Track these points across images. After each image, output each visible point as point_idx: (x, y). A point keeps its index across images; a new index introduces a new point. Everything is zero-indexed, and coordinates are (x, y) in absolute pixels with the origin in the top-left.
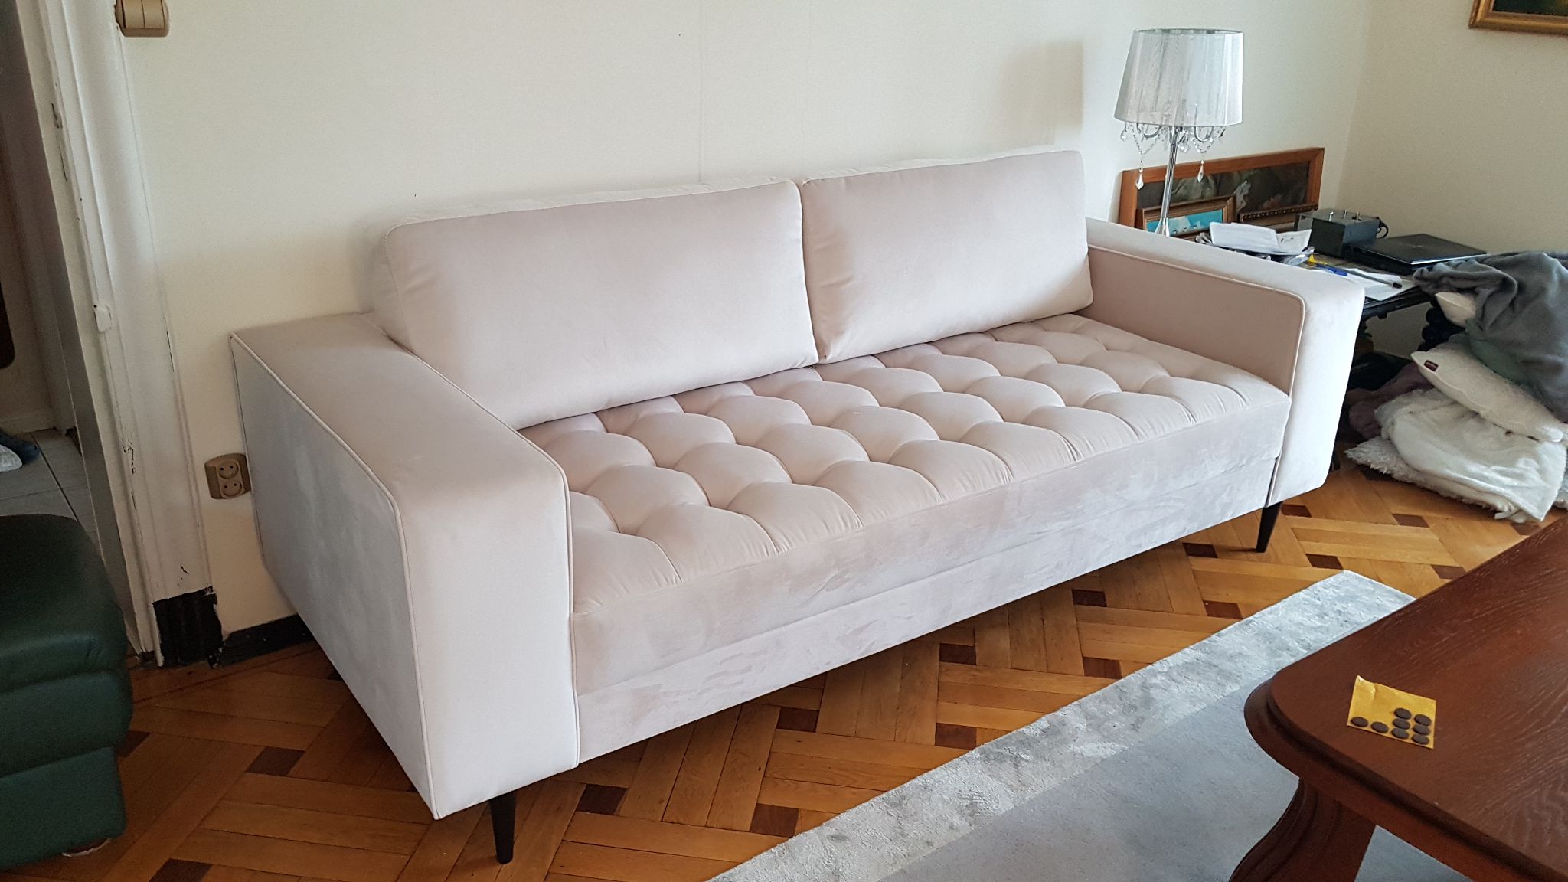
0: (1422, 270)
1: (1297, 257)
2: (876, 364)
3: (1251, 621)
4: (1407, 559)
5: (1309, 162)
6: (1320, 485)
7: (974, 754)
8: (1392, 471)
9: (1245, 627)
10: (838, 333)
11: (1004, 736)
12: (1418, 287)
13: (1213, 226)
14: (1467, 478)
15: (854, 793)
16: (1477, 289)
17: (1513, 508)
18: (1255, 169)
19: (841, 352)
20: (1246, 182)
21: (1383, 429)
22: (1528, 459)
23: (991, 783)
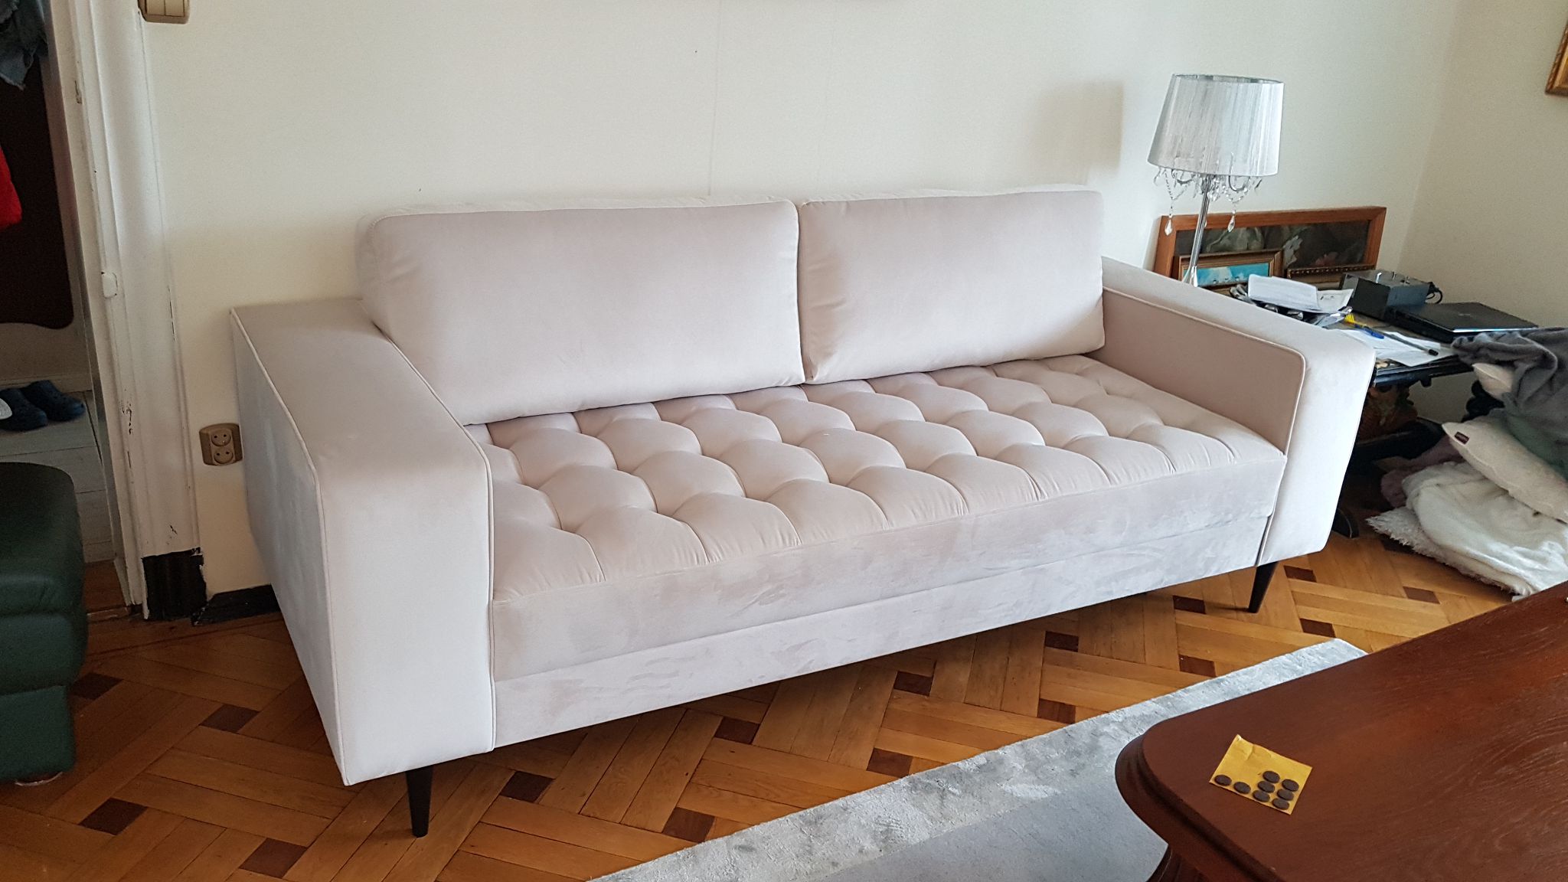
0: (1461, 340)
1: (1332, 315)
2: (867, 389)
3: (1222, 680)
5: (1369, 221)
6: (1319, 550)
7: (903, 782)
8: (1412, 543)
9: (1215, 685)
10: (827, 355)
11: (938, 768)
12: (1456, 356)
13: (1253, 279)
14: (1486, 556)
15: (773, 808)
16: (1515, 363)
17: (1531, 591)
18: (1309, 224)
19: (828, 375)
20: (1297, 237)
21: (1408, 500)
22: (1553, 543)
23: (912, 812)
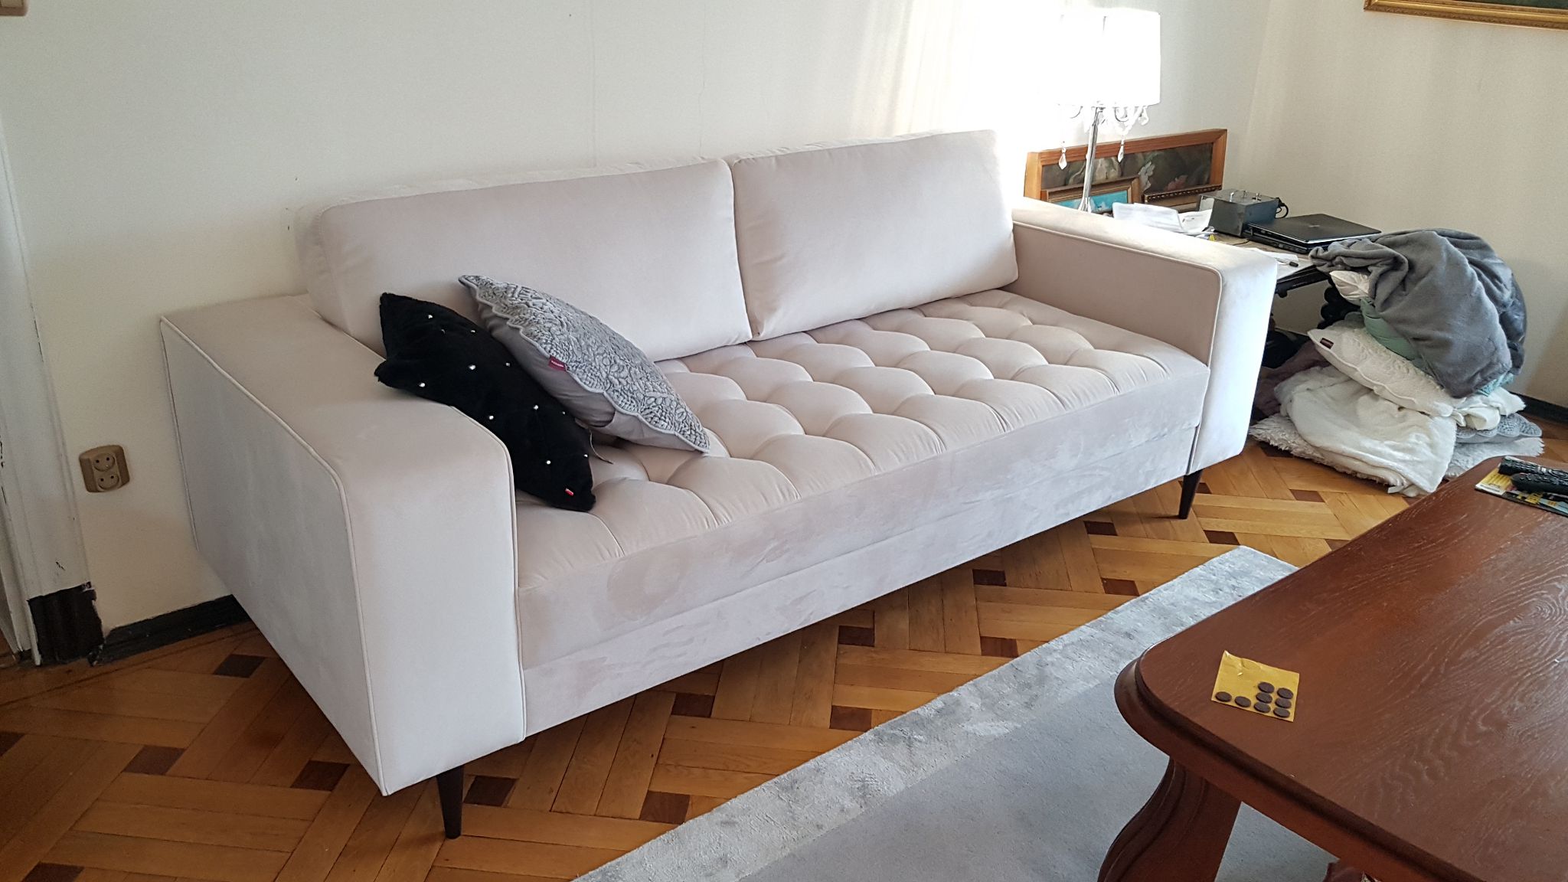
0: (1317, 251)
2: (808, 340)
3: (1147, 598)
4: (1303, 533)
5: (1212, 143)
6: (1238, 454)
7: (868, 735)
8: (1290, 448)
9: (1141, 603)
10: (771, 310)
11: (899, 717)
12: (1314, 266)
13: (1116, 206)
14: (1360, 453)
15: (746, 778)
16: (1370, 268)
17: (1405, 482)
18: (1160, 150)
20: (1151, 163)
21: (1282, 406)
22: (1418, 434)
23: (883, 764)
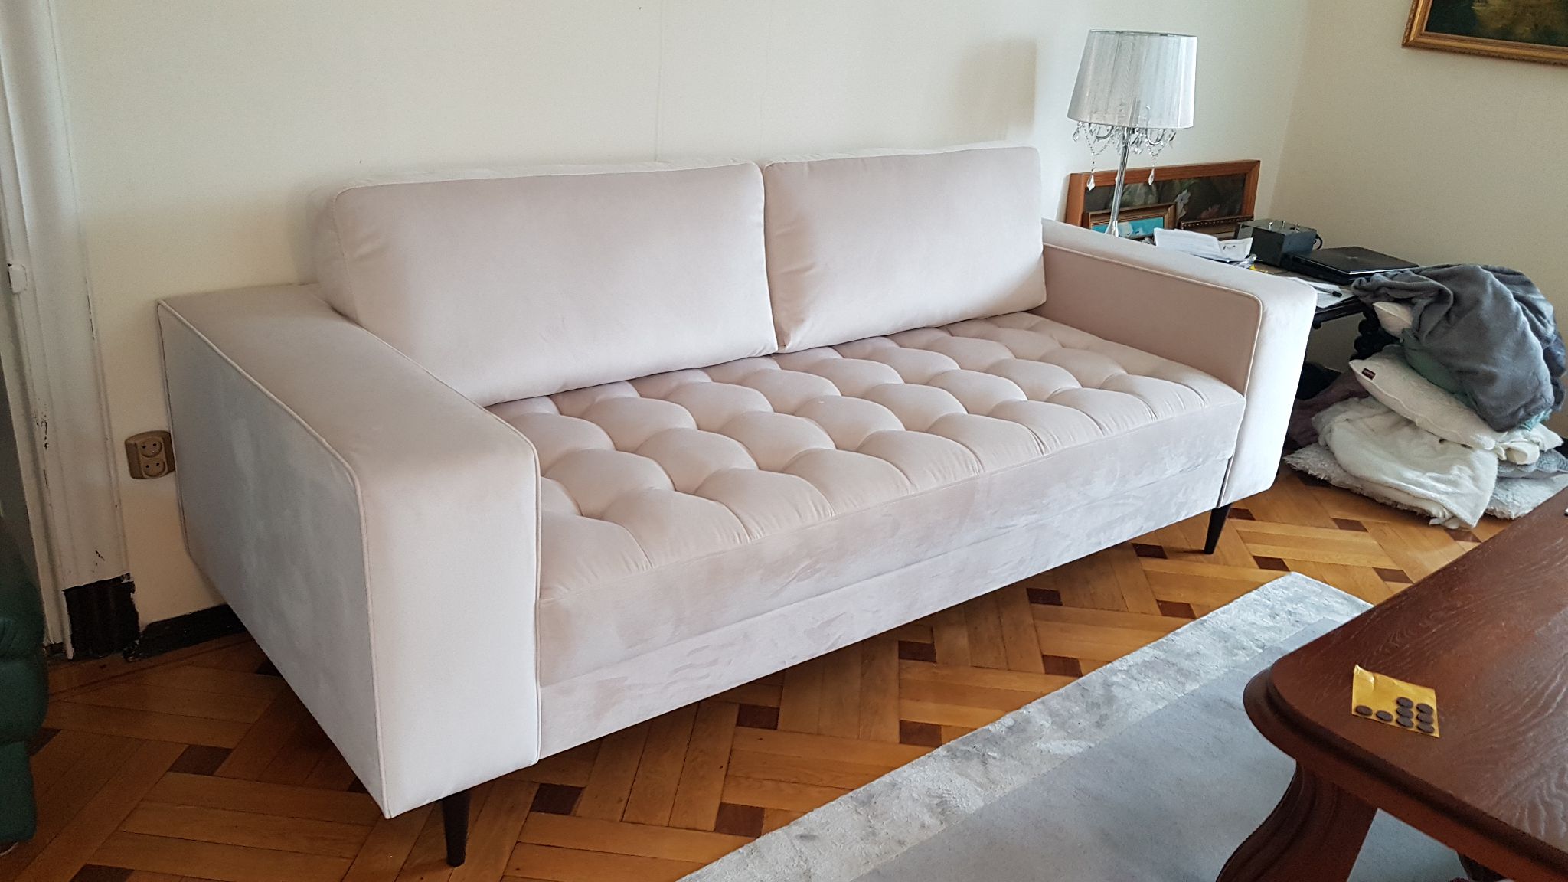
0: (1361, 280)
1: (1241, 263)
2: (834, 355)
3: (1205, 621)
4: (1350, 562)
5: (1246, 174)
6: (1268, 488)
7: (940, 751)
8: (1329, 477)
9: (1200, 626)
10: (799, 321)
11: (970, 734)
12: (1356, 297)
13: (1158, 232)
14: (1402, 484)
15: (820, 792)
16: (1413, 300)
17: (1447, 514)
18: (1195, 178)
19: (800, 342)
20: (1186, 191)
21: (1321, 435)
22: (1461, 467)
23: (959, 781)
